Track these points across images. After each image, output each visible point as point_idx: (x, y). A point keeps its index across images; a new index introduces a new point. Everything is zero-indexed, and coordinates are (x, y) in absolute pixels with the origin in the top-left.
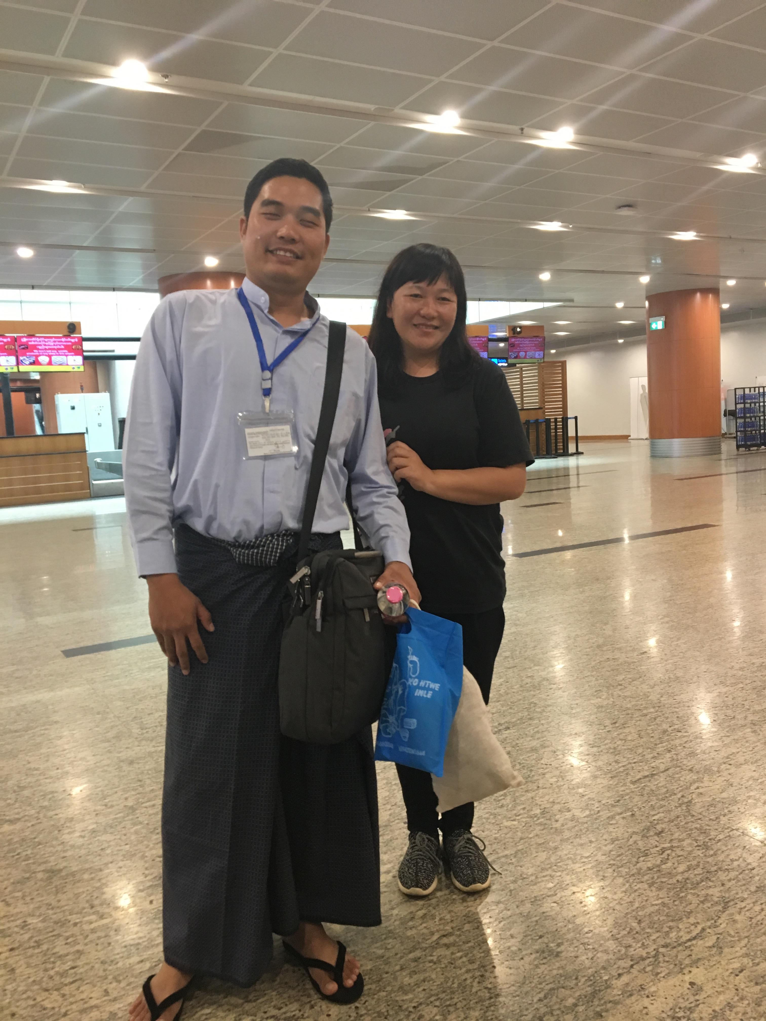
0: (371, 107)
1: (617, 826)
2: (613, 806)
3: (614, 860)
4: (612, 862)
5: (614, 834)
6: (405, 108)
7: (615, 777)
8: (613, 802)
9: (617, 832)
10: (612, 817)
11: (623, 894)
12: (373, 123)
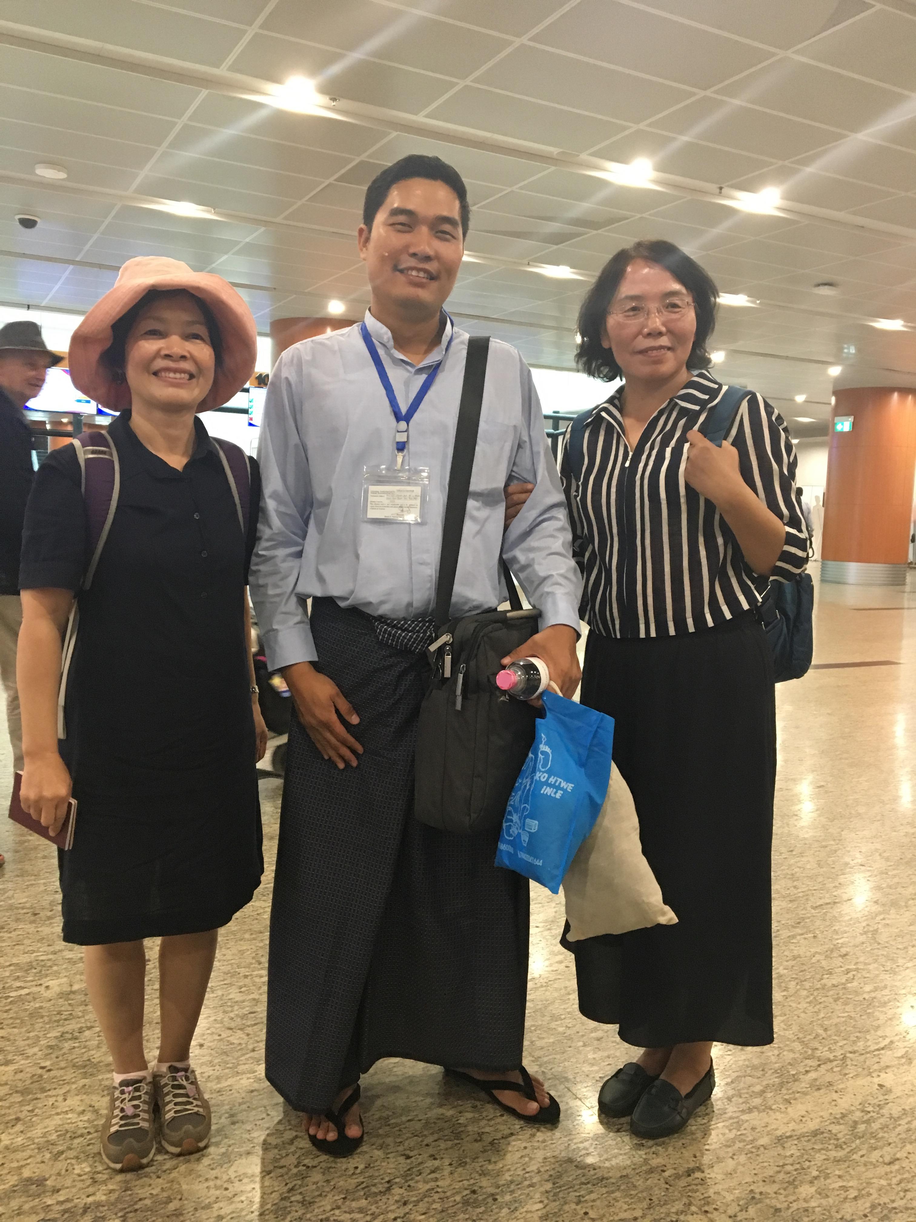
0: (554, 150)
1: (798, 945)
2: (793, 927)
3: (797, 974)
4: (794, 976)
5: (795, 952)
6: (593, 154)
7: (794, 901)
8: (793, 924)
9: (798, 950)
10: (794, 937)
11: (808, 1005)
12: (553, 168)
